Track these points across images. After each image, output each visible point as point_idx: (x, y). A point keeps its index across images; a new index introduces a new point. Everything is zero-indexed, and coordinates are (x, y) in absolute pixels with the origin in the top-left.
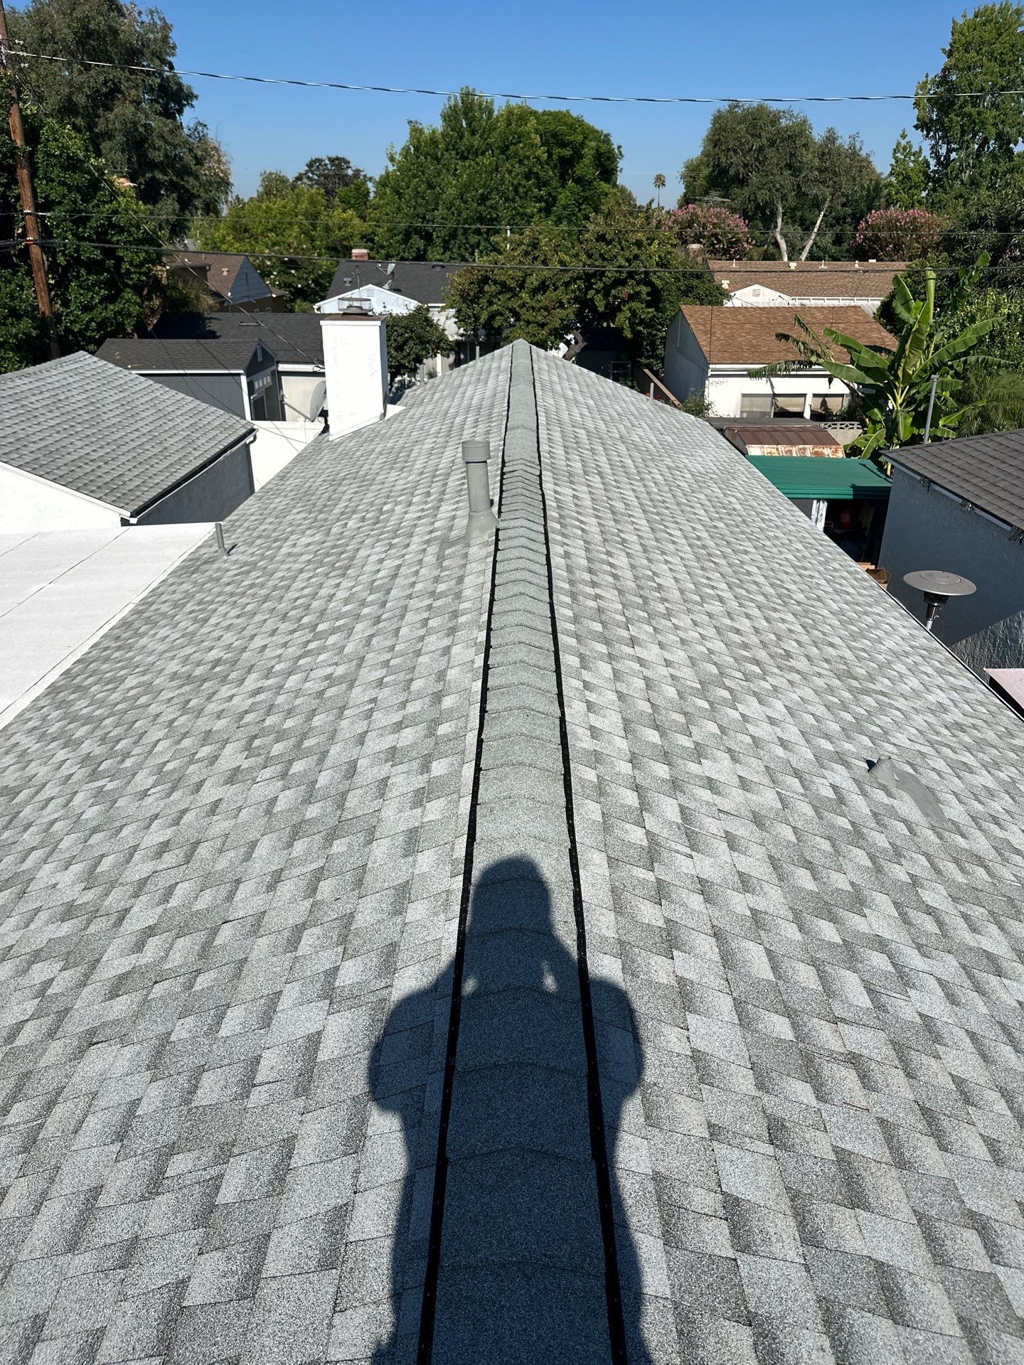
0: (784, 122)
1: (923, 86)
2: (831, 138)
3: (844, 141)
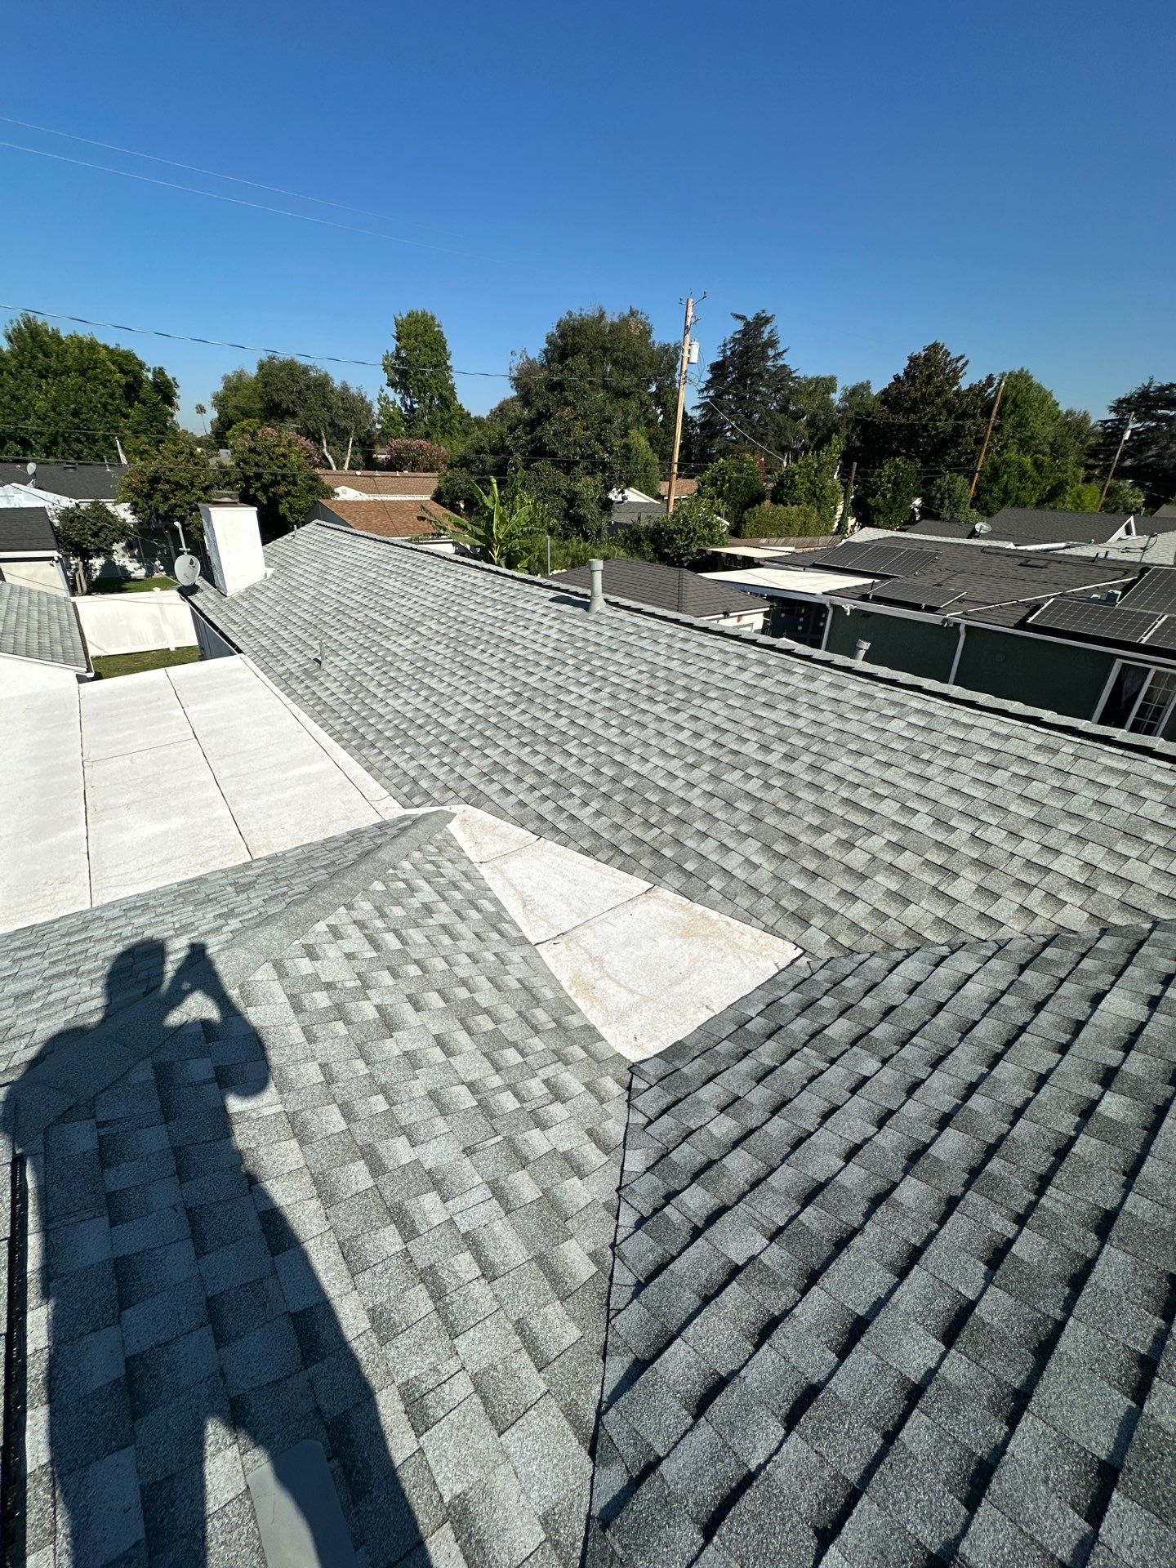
0: (312, 374)
1: (386, 358)
2: (345, 388)
3: (354, 391)
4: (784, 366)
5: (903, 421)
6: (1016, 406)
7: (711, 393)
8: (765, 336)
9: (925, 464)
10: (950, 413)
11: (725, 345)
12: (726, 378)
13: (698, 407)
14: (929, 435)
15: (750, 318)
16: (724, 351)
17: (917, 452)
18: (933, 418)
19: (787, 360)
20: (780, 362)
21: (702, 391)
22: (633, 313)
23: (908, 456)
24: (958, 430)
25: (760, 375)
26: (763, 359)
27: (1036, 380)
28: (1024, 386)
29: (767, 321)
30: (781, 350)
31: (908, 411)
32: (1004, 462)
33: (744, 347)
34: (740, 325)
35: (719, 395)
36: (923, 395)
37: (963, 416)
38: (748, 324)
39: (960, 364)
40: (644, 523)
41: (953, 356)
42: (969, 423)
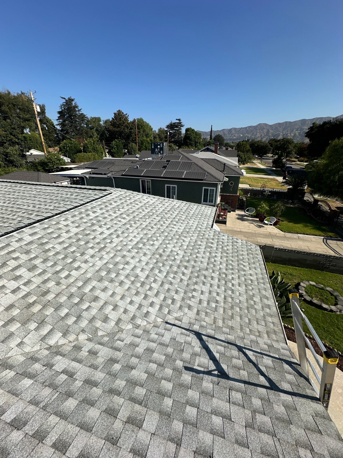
4: (82, 114)
5: (117, 130)
6: (142, 127)
7: (61, 121)
8: (73, 104)
9: (126, 141)
10: (127, 128)
11: (61, 106)
12: (64, 116)
13: (58, 125)
14: (124, 134)
15: (67, 99)
16: (61, 108)
17: (123, 138)
18: (124, 129)
19: (82, 112)
20: (81, 113)
21: (58, 120)
22: (22, 93)
23: (121, 139)
24: (131, 132)
25: (75, 116)
26: (75, 111)
27: (144, 120)
28: (142, 122)
29: (73, 100)
30: (80, 109)
31: (118, 127)
32: (143, 140)
33: (68, 107)
34: (64, 101)
35: (64, 121)
36: (120, 123)
37: (131, 129)
38: (66, 100)
39: (127, 116)
40: (37, 160)
41: (125, 113)
42: (132, 130)
